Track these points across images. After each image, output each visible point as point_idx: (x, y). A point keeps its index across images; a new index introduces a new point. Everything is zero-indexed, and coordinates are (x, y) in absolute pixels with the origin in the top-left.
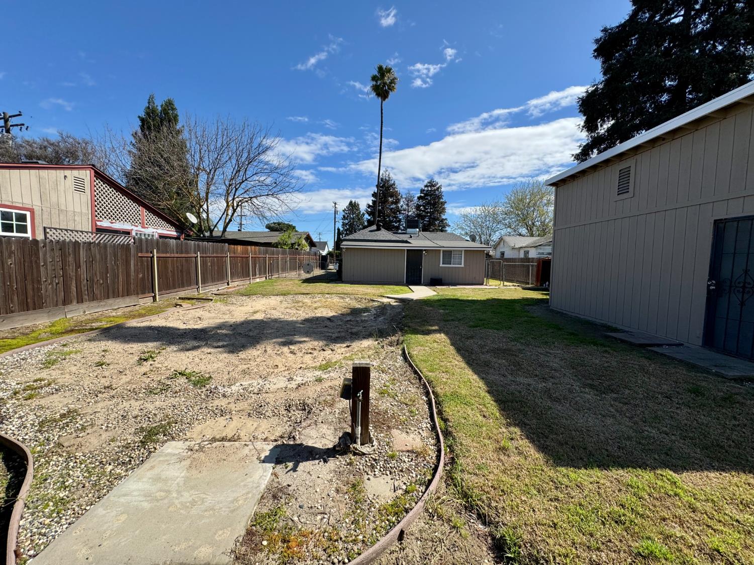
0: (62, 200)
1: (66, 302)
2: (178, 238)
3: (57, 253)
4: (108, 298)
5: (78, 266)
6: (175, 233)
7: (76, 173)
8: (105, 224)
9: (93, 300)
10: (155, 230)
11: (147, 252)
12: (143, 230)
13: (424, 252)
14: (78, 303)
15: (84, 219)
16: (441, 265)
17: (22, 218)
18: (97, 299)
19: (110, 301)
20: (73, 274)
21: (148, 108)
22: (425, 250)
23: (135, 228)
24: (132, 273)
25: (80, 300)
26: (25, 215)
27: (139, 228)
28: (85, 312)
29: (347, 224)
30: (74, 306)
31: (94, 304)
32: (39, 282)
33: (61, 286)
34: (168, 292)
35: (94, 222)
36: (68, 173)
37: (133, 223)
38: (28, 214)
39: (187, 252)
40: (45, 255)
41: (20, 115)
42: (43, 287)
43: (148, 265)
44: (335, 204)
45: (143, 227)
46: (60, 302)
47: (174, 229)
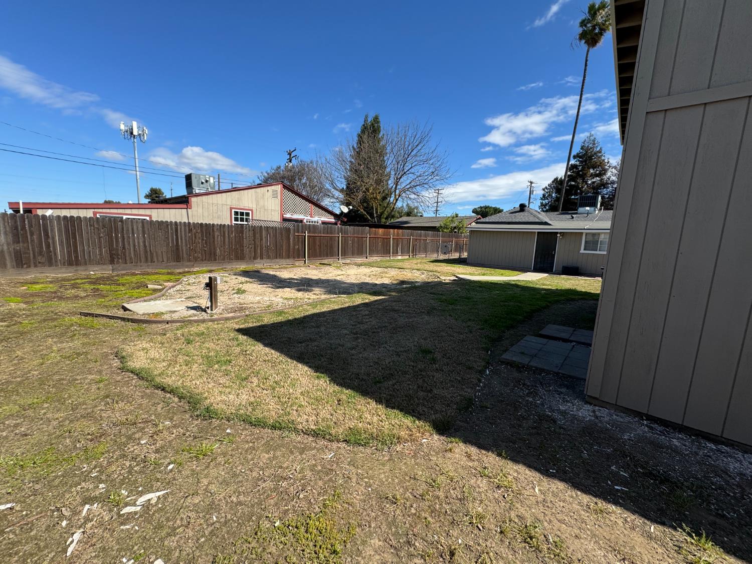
0: (266, 204)
1: (255, 258)
2: (336, 224)
3: (252, 232)
4: (277, 258)
5: (261, 239)
6: (334, 220)
7: (273, 187)
8: (288, 216)
9: (268, 258)
10: (319, 219)
11: (302, 232)
12: (311, 218)
13: (558, 235)
14: (261, 259)
15: (277, 213)
16: (582, 251)
17: (248, 214)
18: (270, 258)
19: (278, 260)
20: (259, 243)
21: (364, 125)
22: (560, 233)
23: (306, 218)
24: (291, 245)
25: (262, 258)
26: (249, 213)
27: (309, 218)
28: (264, 264)
29: (546, 204)
30: (258, 260)
31: (268, 260)
32: (243, 247)
33: (253, 249)
34: (315, 259)
35: (282, 215)
36: (269, 188)
37: (305, 214)
38: (250, 212)
39: (331, 233)
40: (246, 233)
41: (295, 150)
42: (245, 249)
43: (302, 241)
44: (531, 183)
45: (311, 217)
46: (252, 257)
47: (333, 217)
